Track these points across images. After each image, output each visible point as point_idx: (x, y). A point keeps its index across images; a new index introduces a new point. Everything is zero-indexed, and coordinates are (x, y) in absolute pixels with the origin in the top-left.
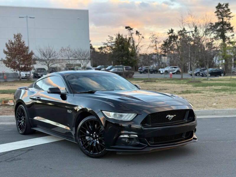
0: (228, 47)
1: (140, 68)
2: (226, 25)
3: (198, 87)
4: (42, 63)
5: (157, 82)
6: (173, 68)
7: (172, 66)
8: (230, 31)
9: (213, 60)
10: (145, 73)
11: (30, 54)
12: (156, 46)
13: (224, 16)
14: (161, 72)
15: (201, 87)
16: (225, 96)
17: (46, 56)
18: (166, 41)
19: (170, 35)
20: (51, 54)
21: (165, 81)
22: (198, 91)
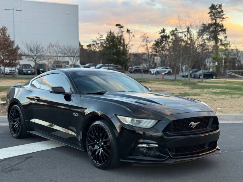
0: (220, 49)
1: (130, 68)
2: (219, 26)
3: (196, 90)
4: (29, 59)
5: (151, 83)
6: (164, 68)
7: (163, 66)
8: (223, 33)
9: (205, 61)
10: (136, 73)
11: (15, 48)
12: (147, 45)
13: (217, 18)
14: (152, 73)
15: (198, 90)
16: (226, 99)
17: (33, 51)
18: (157, 41)
19: (162, 34)
20: (39, 49)
21: (158, 82)
22: (197, 93)
